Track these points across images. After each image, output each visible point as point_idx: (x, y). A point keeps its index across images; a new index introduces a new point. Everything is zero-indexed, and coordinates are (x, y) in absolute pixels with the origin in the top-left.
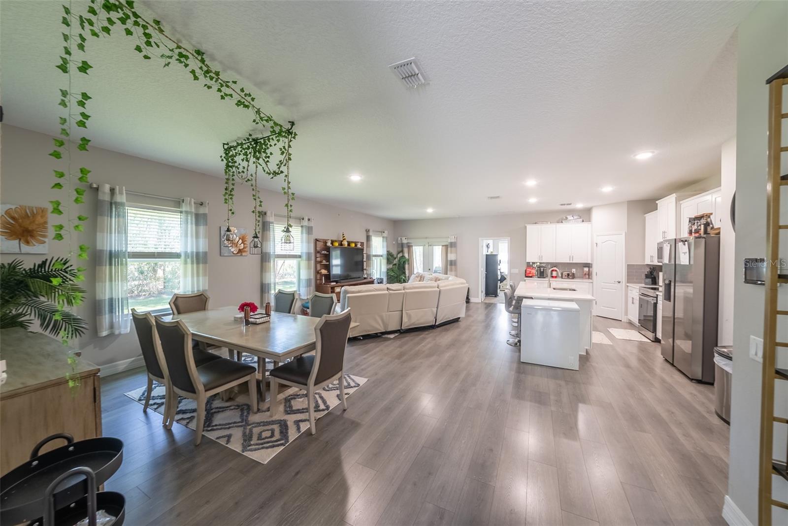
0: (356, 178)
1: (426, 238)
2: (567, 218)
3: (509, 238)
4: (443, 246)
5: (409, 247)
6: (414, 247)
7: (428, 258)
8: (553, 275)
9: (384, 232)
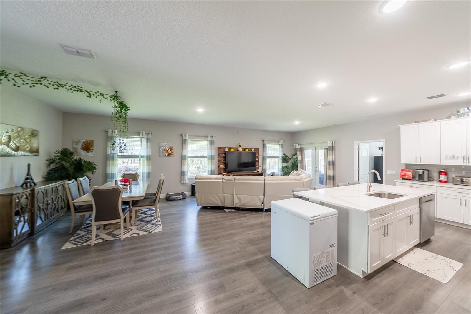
0: (200, 110)
1: (312, 144)
2: (458, 112)
3: (384, 140)
4: (325, 149)
5: (302, 150)
6: (305, 151)
7: (315, 159)
8: (441, 179)
9: (280, 141)
